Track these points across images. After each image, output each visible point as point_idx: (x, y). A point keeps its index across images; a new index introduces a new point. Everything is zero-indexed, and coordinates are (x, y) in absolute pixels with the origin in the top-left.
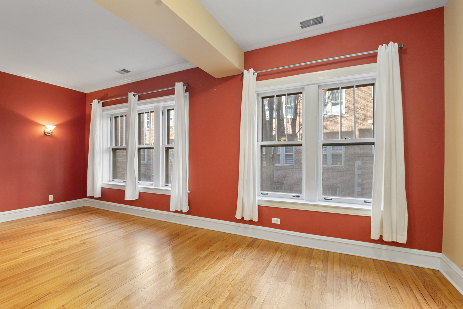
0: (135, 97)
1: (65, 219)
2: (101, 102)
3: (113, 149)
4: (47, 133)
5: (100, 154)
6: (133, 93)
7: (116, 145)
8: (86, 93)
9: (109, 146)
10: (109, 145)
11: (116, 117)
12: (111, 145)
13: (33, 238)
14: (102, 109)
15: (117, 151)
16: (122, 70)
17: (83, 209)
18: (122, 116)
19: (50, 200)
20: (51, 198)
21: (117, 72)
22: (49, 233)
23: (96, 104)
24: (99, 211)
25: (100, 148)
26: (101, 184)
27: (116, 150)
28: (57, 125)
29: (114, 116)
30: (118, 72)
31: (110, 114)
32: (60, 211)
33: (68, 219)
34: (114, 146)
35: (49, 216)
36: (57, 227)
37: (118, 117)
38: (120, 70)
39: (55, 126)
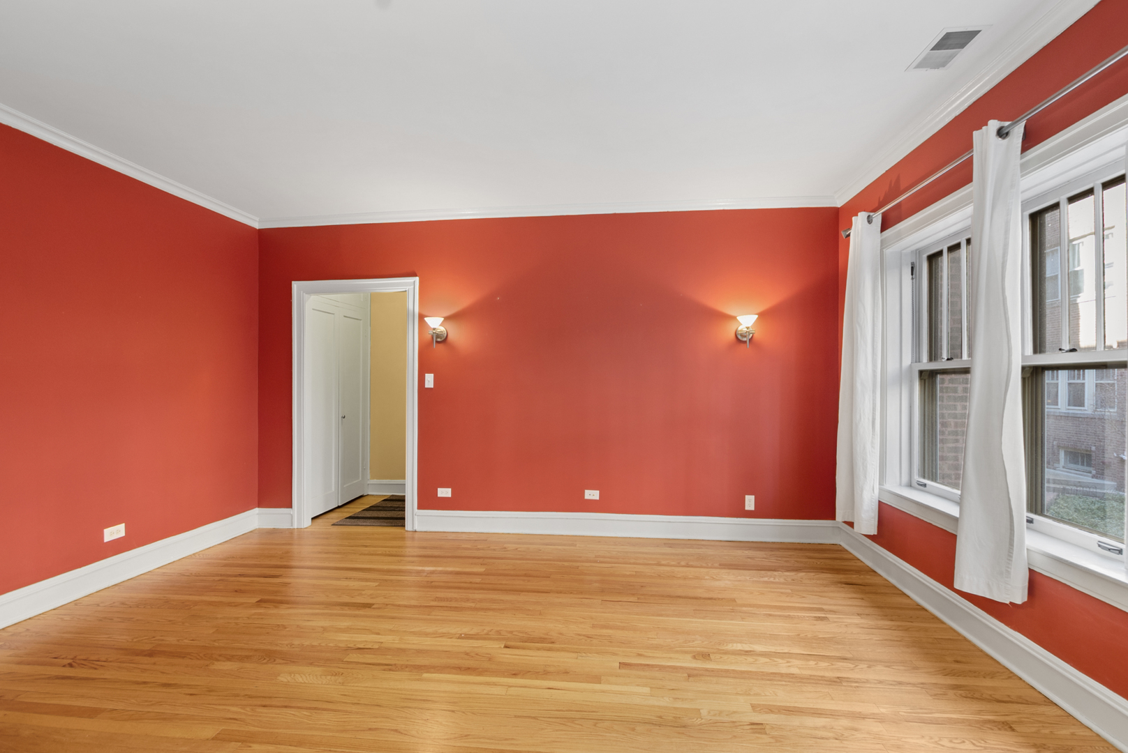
0: (1006, 141)
1: (766, 579)
2: (877, 218)
3: (921, 372)
4: (741, 335)
5: (874, 392)
6: (994, 125)
7: (933, 355)
8: (839, 206)
9: (909, 362)
10: (907, 360)
11: (934, 258)
12: (917, 359)
13: (667, 616)
14: (882, 242)
15: (939, 377)
16: (938, 46)
17: (826, 555)
18: (957, 246)
19: (747, 508)
20: (750, 502)
21: (920, 66)
22: (704, 618)
23: (860, 227)
24: (869, 579)
25: (874, 372)
26: (877, 491)
27: (936, 377)
28: (762, 315)
29: (925, 256)
30: (923, 64)
31: (912, 252)
32: (769, 543)
33: (772, 579)
34: (926, 365)
35: (739, 553)
36: (734, 600)
37: (940, 253)
38: (928, 50)
39: (757, 316)
